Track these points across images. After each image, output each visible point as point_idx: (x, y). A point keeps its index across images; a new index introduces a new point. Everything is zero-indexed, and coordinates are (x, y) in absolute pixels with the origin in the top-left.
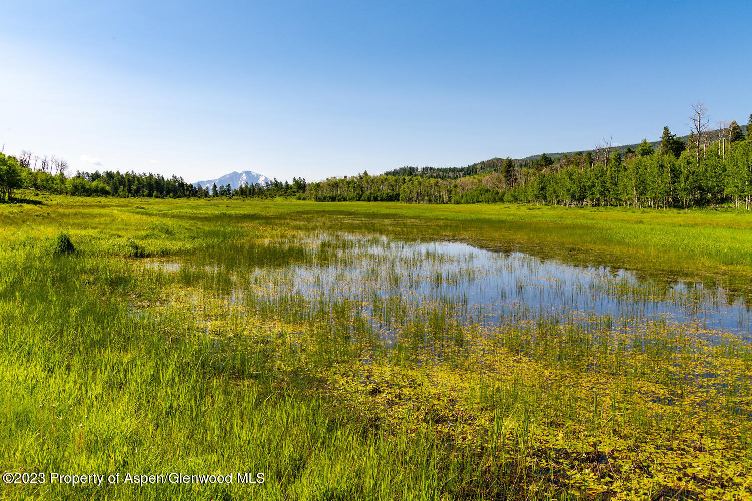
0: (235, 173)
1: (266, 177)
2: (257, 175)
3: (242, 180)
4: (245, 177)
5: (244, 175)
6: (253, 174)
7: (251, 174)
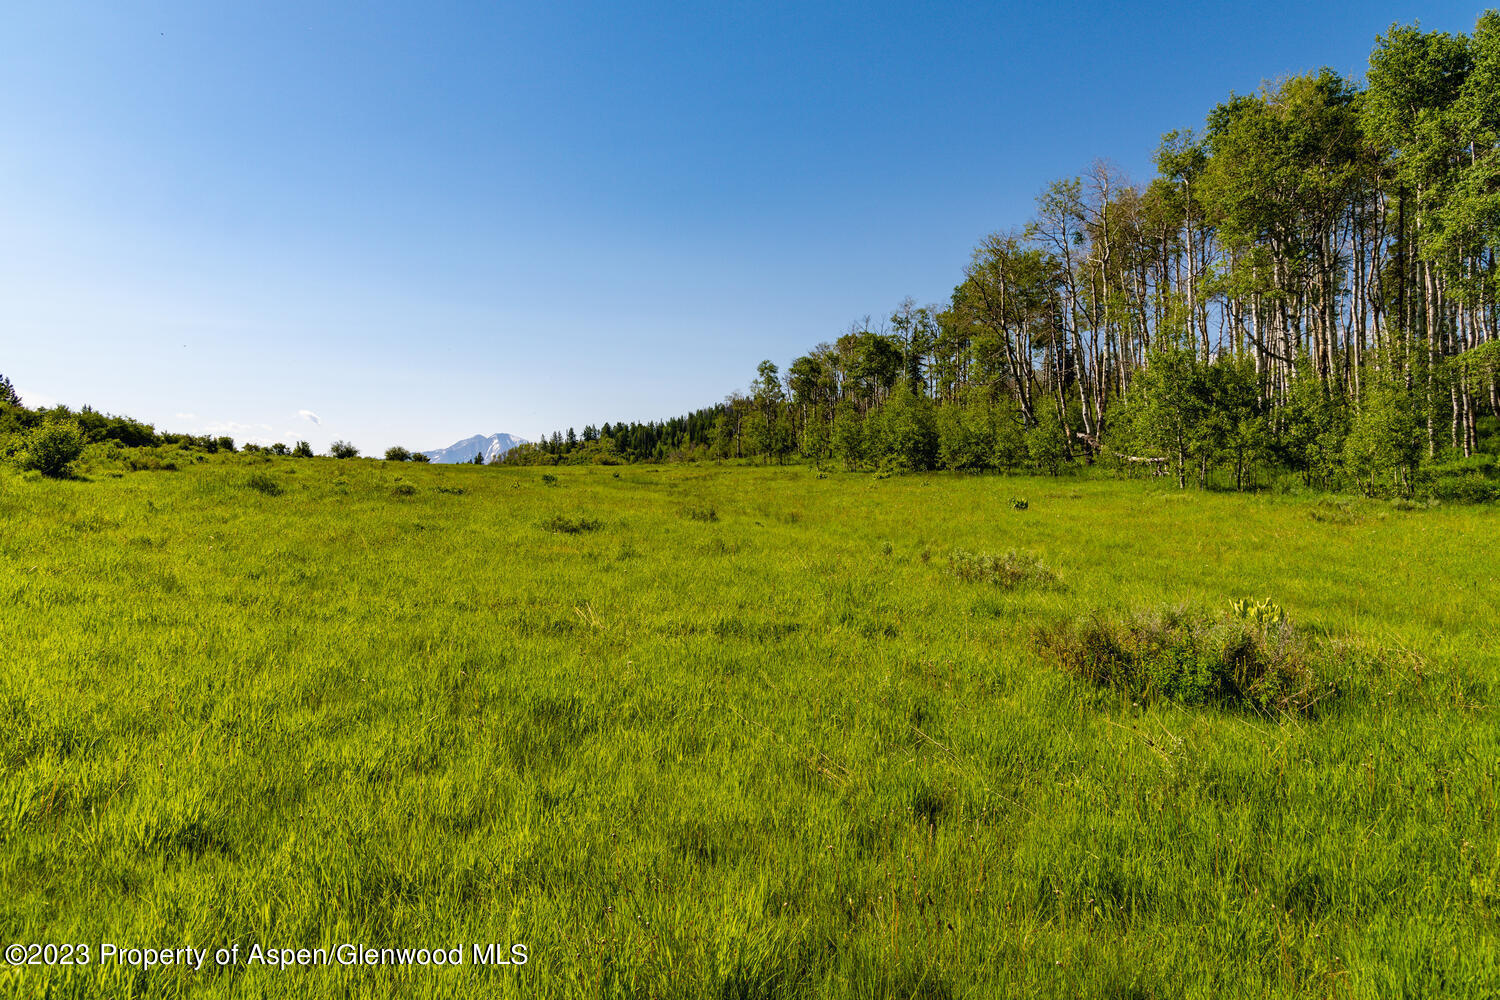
0: (479, 438)
5: (496, 441)
6: (512, 439)
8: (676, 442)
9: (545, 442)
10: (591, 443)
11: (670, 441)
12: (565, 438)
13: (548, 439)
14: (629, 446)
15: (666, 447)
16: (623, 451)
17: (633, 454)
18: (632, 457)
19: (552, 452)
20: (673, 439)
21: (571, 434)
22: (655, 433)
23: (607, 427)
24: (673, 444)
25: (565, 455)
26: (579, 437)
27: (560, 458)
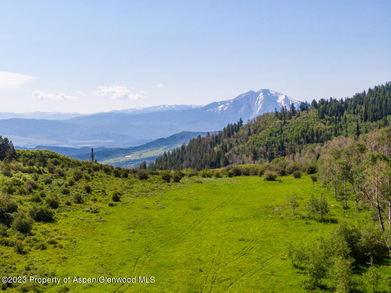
0: (251, 92)
1: (286, 96)
2: (276, 94)
3: (259, 100)
4: (262, 96)
5: (261, 94)
6: (271, 92)
8: (356, 112)
9: (277, 113)
10: (304, 112)
11: (352, 111)
12: (288, 109)
13: (279, 111)
14: (327, 114)
15: (349, 115)
16: (323, 117)
17: (329, 119)
18: (328, 122)
19: (281, 119)
20: (354, 110)
21: (293, 107)
22: (343, 105)
23: (314, 102)
24: (354, 113)
25: (288, 121)
26: (297, 108)
27: (285, 123)
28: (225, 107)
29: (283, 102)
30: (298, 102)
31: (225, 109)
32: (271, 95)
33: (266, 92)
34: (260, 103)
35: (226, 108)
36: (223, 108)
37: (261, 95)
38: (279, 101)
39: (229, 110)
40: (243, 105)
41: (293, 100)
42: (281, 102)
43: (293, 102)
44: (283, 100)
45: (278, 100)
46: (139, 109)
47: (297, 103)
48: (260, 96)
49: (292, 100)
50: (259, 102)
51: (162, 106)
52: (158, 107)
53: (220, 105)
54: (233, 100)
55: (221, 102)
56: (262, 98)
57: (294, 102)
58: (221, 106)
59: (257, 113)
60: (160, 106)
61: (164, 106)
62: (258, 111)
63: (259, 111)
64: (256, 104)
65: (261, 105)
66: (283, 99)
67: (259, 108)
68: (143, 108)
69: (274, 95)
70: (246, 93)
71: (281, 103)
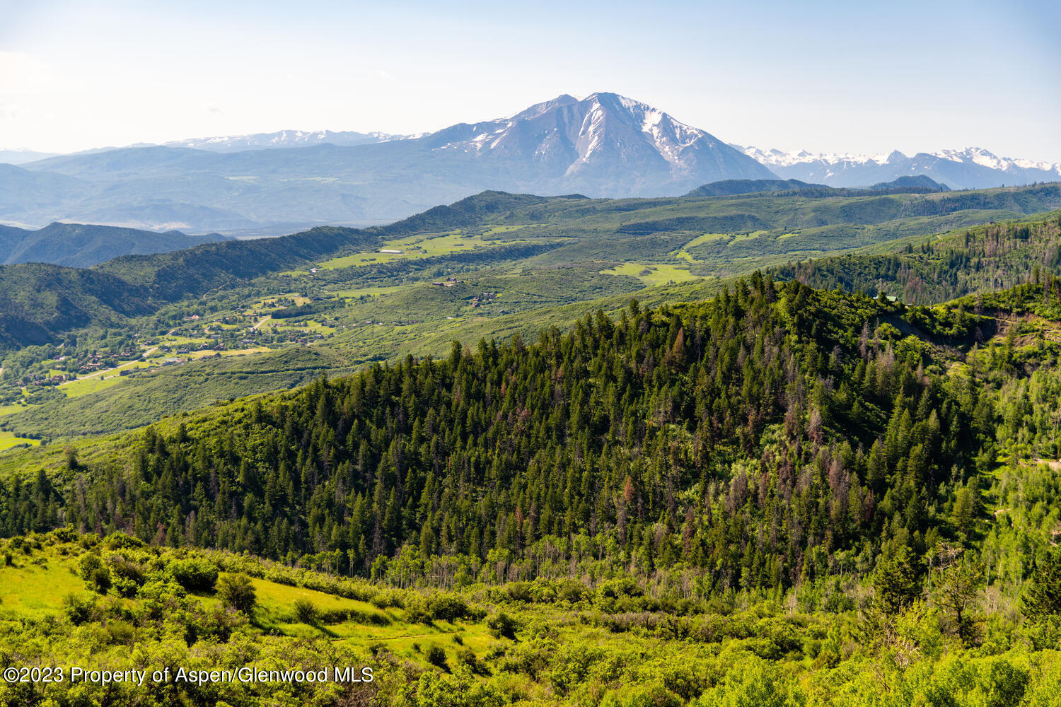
0: (566, 99)
1: (665, 115)
2: (638, 106)
3: (589, 123)
4: (600, 113)
5: (596, 106)
6: (623, 102)
7: (620, 104)
28: (493, 140)
29: (657, 131)
30: (700, 133)
31: (493, 145)
32: (623, 109)
33: (608, 100)
34: (594, 132)
35: (498, 141)
36: (486, 144)
37: (597, 110)
38: (646, 129)
39: (505, 147)
40: (547, 135)
41: (685, 128)
42: (651, 130)
43: (685, 132)
44: (657, 126)
45: (644, 124)
46: (218, 140)
47: (696, 136)
48: (592, 111)
49: (681, 127)
50: (591, 128)
51: (285, 135)
52: (273, 135)
53: (477, 133)
54: (512, 119)
55: (479, 125)
56: (599, 118)
57: (689, 132)
58: (481, 137)
59: (584, 159)
60: (280, 134)
61: (291, 133)
62: (587, 155)
63: (591, 154)
64: (583, 133)
65: (596, 138)
66: (657, 123)
67: (590, 147)
68: (230, 138)
69: (632, 110)
70: (548, 102)
71: (653, 136)
